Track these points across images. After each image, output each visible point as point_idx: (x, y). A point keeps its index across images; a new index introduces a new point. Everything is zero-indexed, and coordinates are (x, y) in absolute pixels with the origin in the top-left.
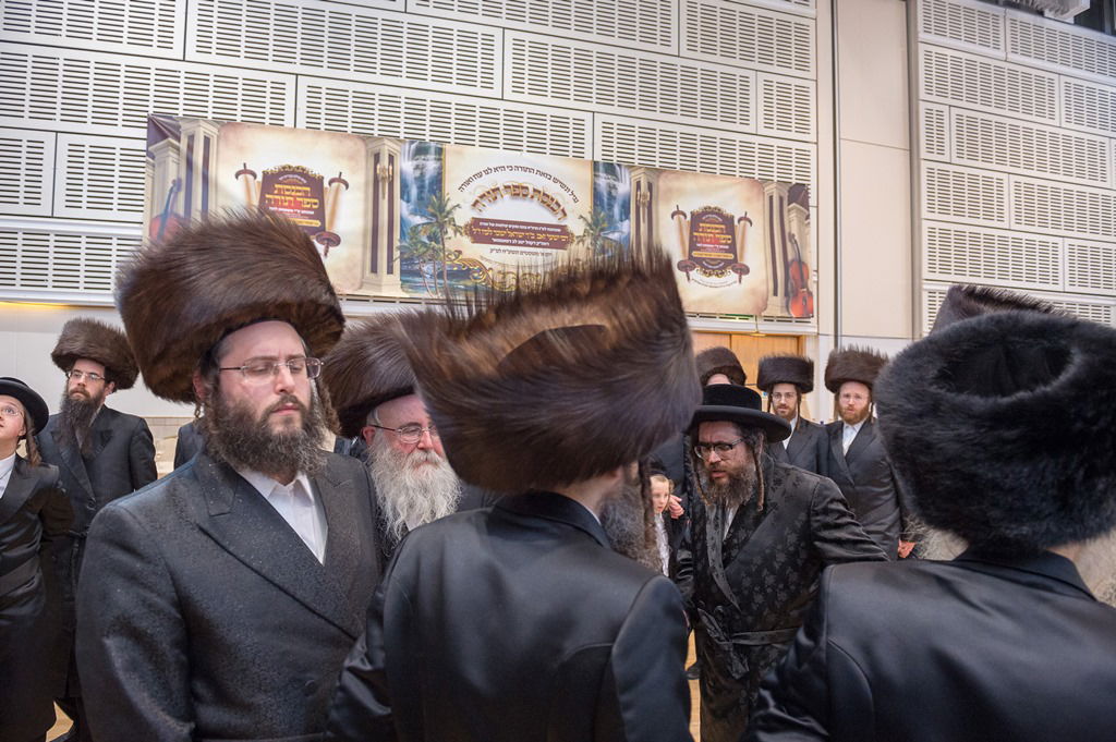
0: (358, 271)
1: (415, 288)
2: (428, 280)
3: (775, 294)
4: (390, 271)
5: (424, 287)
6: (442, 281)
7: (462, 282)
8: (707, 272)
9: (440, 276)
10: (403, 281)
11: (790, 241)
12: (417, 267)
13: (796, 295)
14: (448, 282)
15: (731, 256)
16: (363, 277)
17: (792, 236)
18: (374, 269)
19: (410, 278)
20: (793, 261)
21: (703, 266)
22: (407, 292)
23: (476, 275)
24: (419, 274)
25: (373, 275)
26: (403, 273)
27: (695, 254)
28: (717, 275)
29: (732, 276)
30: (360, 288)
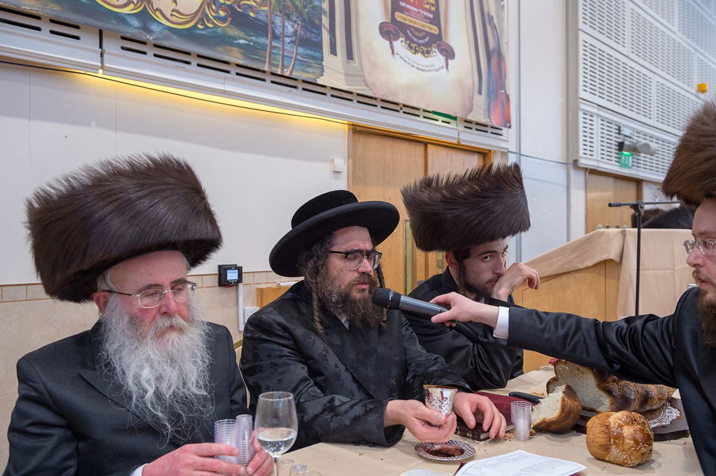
3: (480, 92)
8: (414, 47)
11: (490, 24)
13: (496, 97)
15: (435, 30)
17: (491, 19)
20: (494, 51)
21: (407, 38)
27: (399, 16)
28: (423, 53)
29: (437, 58)
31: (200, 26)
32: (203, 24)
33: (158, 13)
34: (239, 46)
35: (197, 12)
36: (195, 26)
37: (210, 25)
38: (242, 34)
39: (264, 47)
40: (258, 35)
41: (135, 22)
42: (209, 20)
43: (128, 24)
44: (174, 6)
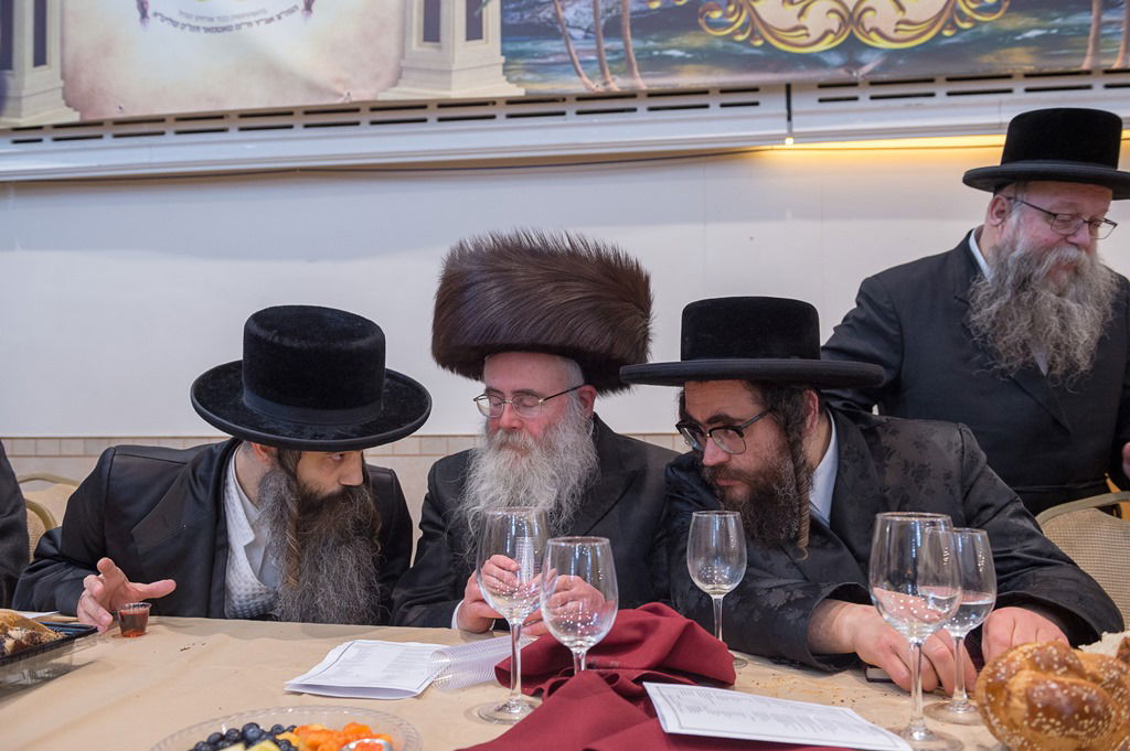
0: (389, 44)
1: (543, 69)
2: (579, 46)
4: (474, 31)
5: (569, 65)
6: (619, 44)
7: (675, 41)
9: (612, 29)
10: (510, 56)
12: (546, 14)
14: (634, 44)
16: (402, 56)
18: (432, 32)
19: (528, 46)
22: (519, 82)
23: (716, 15)
24: (552, 30)
25: (429, 48)
26: (508, 32)
30: (395, 84)
31: (947, 33)
32: (954, 26)
33: (873, 35)
34: (1027, 42)
35: (942, 12)
36: (939, 35)
37: (966, 25)
38: (1033, 21)
39: (1083, 30)
40: (1068, 13)
41: (836, 59)
42: (964, 18)
43: (824, 65)
44: (900, 16)
